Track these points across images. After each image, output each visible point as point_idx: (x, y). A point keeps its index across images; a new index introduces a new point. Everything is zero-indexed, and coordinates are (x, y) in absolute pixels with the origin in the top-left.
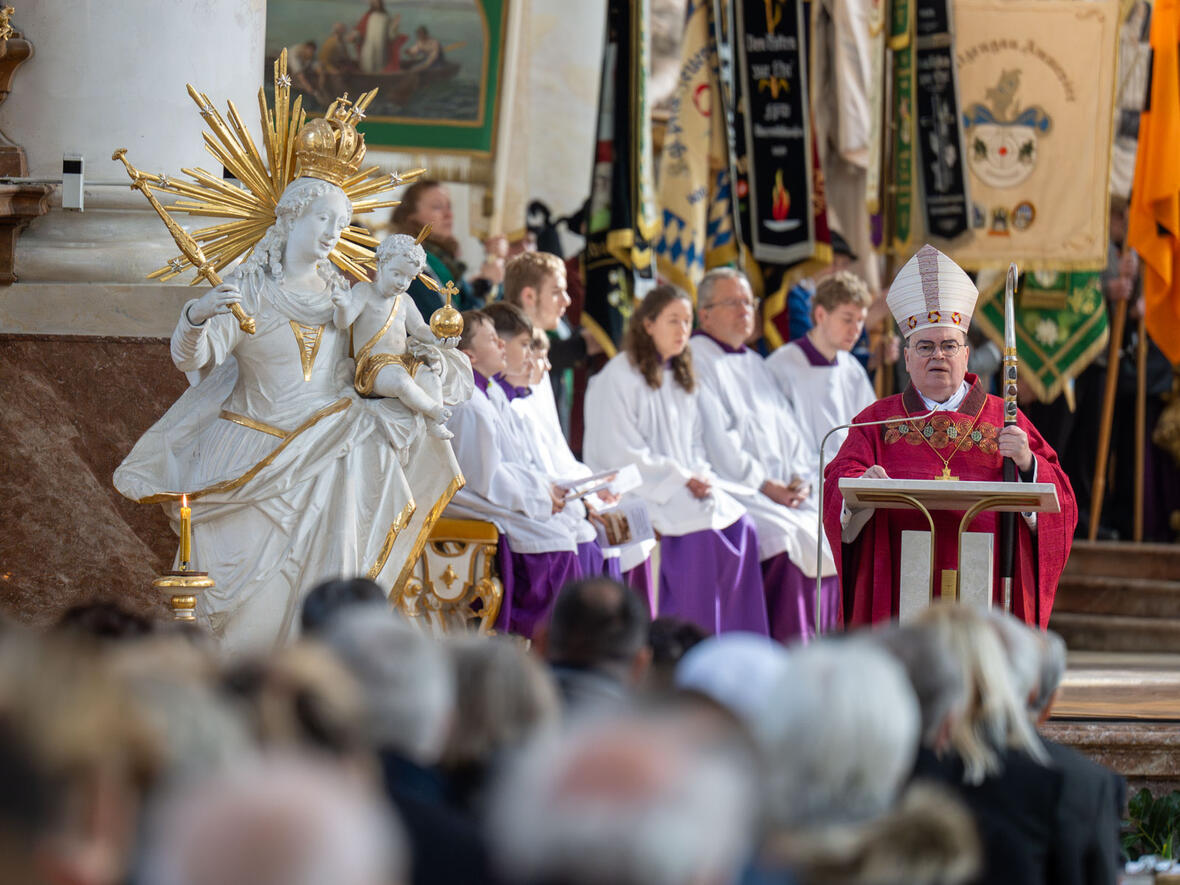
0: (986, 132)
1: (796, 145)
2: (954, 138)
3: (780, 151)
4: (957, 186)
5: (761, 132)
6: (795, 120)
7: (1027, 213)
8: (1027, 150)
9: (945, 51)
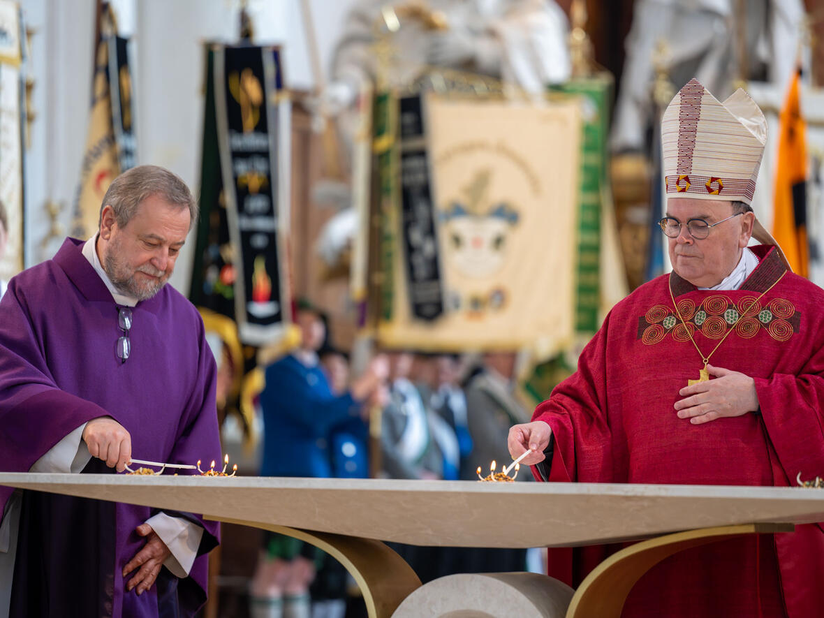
0: (462, 226)
1: (272, 236)
2: (431, 232)
3: (259, 242)
4: (435, 273)
5: (246, 223)
6: (270, 212)
7: (499, 298)
8: (498, 242)
9: (422, 154)
